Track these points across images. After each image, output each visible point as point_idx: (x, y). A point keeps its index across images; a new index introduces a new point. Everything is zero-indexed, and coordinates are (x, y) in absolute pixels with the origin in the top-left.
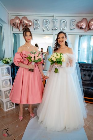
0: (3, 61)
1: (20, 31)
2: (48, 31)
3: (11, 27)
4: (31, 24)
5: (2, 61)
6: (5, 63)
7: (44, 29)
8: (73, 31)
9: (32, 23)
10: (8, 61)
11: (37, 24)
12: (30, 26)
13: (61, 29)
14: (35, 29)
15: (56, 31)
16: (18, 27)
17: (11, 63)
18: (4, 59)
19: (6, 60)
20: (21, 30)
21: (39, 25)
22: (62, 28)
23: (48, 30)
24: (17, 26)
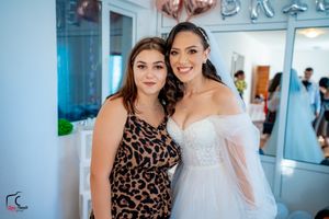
4: (211, 2)
7: (254, 13)
12: (209, 6)
13: (321, 6)
14: (224, 16)
15: (300, 16)
16: (174, 15)
21: (240, 4)
22: (325, 4)
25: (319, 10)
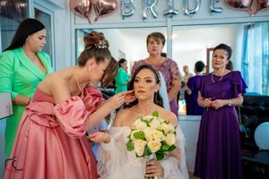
1: (90, 22)
2: (155, 20)
3: (73, 15)
4: (114, 5)
7: (145, 15)
8: (215, 15)
9: (116, 3)
11: (129, 6)
12: (113, 9)
13: (186, 12)
14: (124, 17)
16: (85, 14)
21: (135, 9)
22: (189, 11)
23: (154, 17)
24: (83, 13)
25: (185, 14)
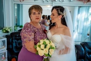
0: (3, 30)
1: (20, 1)
2: (48, 3)
5: (1, 30)
6: (5, 32)
10: (8, 31)
14: (35, 0)
15: (56, 2)
17: (11, 33)
18: (4, 28)
19: (6, 29)
20: (22, 1)
23: (48, 1)
25: (60, 1)
